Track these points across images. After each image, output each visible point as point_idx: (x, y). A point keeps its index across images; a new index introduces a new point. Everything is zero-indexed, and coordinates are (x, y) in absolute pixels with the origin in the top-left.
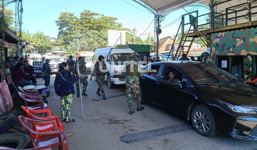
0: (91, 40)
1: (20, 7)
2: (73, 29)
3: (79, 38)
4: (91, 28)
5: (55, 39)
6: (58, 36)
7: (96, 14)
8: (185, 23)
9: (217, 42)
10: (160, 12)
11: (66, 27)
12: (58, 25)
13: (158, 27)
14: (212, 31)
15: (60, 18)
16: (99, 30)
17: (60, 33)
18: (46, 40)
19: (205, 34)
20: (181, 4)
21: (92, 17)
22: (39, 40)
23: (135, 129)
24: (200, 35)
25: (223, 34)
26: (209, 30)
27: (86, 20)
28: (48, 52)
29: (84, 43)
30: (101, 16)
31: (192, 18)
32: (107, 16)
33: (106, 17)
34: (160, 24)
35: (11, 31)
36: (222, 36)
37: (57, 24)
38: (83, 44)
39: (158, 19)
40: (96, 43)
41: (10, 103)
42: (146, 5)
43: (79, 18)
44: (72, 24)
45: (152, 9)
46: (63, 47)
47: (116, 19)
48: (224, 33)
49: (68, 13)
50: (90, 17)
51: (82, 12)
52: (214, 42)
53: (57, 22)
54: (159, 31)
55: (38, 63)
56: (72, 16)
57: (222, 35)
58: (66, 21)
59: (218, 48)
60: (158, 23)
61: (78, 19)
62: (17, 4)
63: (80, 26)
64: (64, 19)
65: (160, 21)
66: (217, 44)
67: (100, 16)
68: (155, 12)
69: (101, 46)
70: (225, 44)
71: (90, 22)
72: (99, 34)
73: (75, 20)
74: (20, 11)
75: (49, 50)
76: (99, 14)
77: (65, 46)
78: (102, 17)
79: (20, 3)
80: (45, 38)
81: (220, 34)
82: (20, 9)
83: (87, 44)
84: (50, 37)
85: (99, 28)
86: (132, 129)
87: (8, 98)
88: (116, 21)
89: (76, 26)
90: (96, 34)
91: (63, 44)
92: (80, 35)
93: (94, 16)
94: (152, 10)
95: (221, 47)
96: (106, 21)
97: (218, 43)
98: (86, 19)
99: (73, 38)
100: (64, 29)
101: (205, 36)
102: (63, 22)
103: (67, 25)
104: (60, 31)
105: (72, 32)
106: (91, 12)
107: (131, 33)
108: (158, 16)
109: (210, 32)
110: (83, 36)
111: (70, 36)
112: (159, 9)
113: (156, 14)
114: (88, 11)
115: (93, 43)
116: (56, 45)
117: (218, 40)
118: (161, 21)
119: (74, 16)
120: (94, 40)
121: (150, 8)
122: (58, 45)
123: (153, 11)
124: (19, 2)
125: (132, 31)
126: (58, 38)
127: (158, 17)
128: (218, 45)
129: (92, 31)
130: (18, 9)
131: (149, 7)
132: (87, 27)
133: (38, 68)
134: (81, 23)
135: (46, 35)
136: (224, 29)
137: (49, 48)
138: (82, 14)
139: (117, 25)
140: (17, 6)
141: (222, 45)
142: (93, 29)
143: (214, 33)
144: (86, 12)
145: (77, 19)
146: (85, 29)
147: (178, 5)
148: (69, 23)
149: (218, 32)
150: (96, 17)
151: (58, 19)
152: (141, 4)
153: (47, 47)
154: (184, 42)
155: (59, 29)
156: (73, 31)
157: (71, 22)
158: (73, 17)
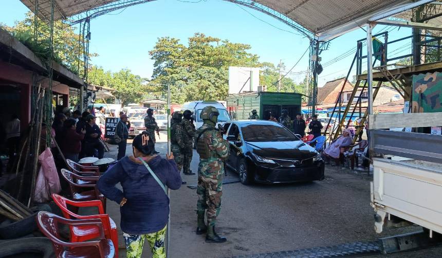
0: (205, 83)
1: (86, 31)
2: (177, 65)
3: (186, 80)
4: (206, 63)
5: (149, 81)
6: (153, 77)
7: (214, 40)
8: (363, 55)
9: (423, 92)
10: (320, 34)
11: (165, 62)
12: (152, 59)
13: (317, 62)
14: (413, 71)
15: (157, 47)
16: (218, 67)
17: (155, 72)
18: (133, 83)
19: (400, 76)
20: (358, 21)
21: (207, 45)
22: (124, 82)
23: (247, 247)
24: (390, 78)
25: (435, 76)
26: (408, 68)
27: (198, 50)
28: (136, 102)
29: (194, 87)
30: (224, 42)
31: (377, 45)
32: (234, 43)
33: (231, 44)
34: (319, 56)
35: (69, 70)
36: (433, 80)
37: (151, 57)
38: (191, 89)
39: (316, 47)
40: (212, 89)
41: (55, 185)
42: (294, 23)
43: (187, 46)
44: (175, 57)
45: (305, 29)
46: (159, 94)
47: (248, 47)
48: (436, 74)
49: (170, 39)
50: (205, 44)
51: (192, 36)
52: (416, 90)
53: (151, 53)
54: (318, 69)
55: (114, 121)
56: (175, 43)
57: (432, 78)
58: (166, 52)
59: (424, 103)
60: (317, 54)
61: (185, 48)
62: (83, 26)
63: (187, 60)
64: (163, 48)
65: (319, 51)
66: (422, 96)
67: (220, 43)
68: (312, 36)
69: (221, 93)
70: (438, 96)
71: (203, 53)
72: (218, 72)
73: (180, 50)
74: (86, 37)
75: (139, 99)
76: (220, 39)
77: (163, 93)
78: (225, 44)
79: (87, 24)
80: (134, 80)
81: (428, 77)
82: (86, 34)
83: (197, 90)
84: (142, 77)
85: (219, 63)
86: (240, 246)
87: (51, 177)
88: (247, 51)
89: (182, 60)
90: (214, 73)
91: (160, 89)
92: (187, 75)
93: (210, 43)
94: (306, 32)
95: (429, 100)
96: (231, 50)
97: (425, 93)
98: (198, 48)
99: (175, 81)
100: (163, 64)
101: (401, 79)
102: (161, 55)
103: (168, 59)
104: (156, 68)
105: (175, 70)
106: (207, 36)
107: (276, 72)
108: (317, 41)
109: (410, 71)
110: (191, 77)
111: (171, 76)
112: (318, 29)
113: (313, 38)
114: (202, 35)
115: (207, 88)
116: (149, 91)
117: (423, 88)
118: (322, 50)
119: (179, 42)
120: (210, 83)
121: (302, 27)
122: (152, 91)
123: (308, 33)
124: (85, 23)
125: (276, 68)
126: (152, 80)
127: (317, 44)
128: (424, 97)
129: (207, 68)
130: (83, 33)
131: (299, 26)
132: (199, 61)
133: (114, 129)
134: (190, 55)
135: (135, 74)
136: (437, 68)
137: (139, 96)
138: (192, 40)
139: (249, 57)
140: (82, 29)
141: (431, 96)
142: (209, 65)
143: (417, 73)
144: (198, 36)
145: (183, 48)
146: (195, 64)
147: (353, 23)
148: (170, 55)
149: (425, 72)
150: (214, 44)
151: (154, 48)
152: (286, 22)
153: (135, 94)
154: (363, 89)
155: (155, 65)
156: (176, 68)
157: (174, 54)
158: (177, 45)
